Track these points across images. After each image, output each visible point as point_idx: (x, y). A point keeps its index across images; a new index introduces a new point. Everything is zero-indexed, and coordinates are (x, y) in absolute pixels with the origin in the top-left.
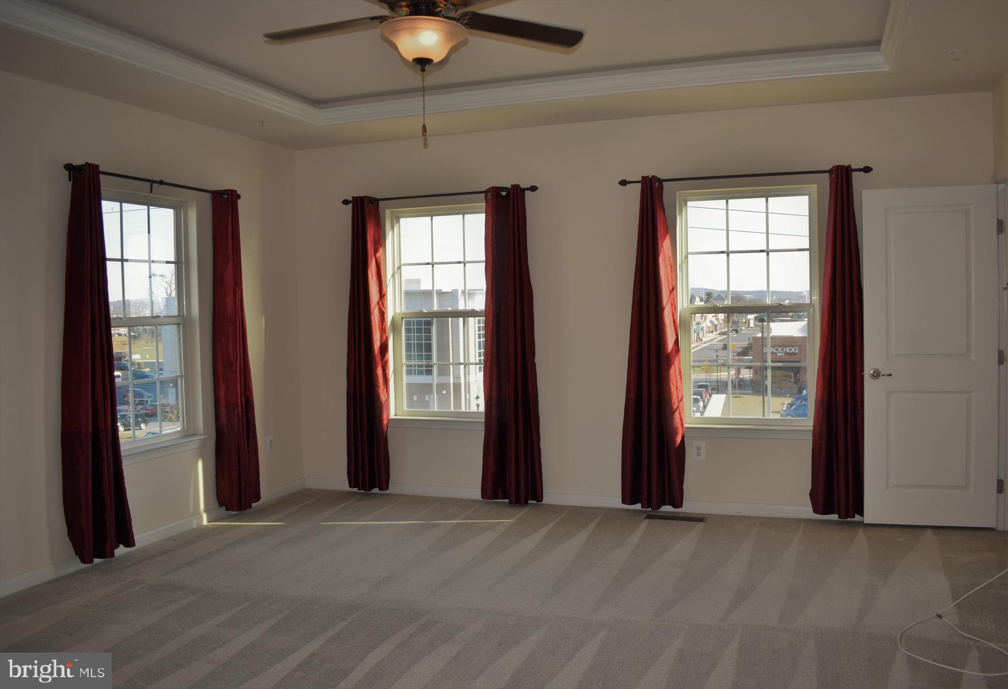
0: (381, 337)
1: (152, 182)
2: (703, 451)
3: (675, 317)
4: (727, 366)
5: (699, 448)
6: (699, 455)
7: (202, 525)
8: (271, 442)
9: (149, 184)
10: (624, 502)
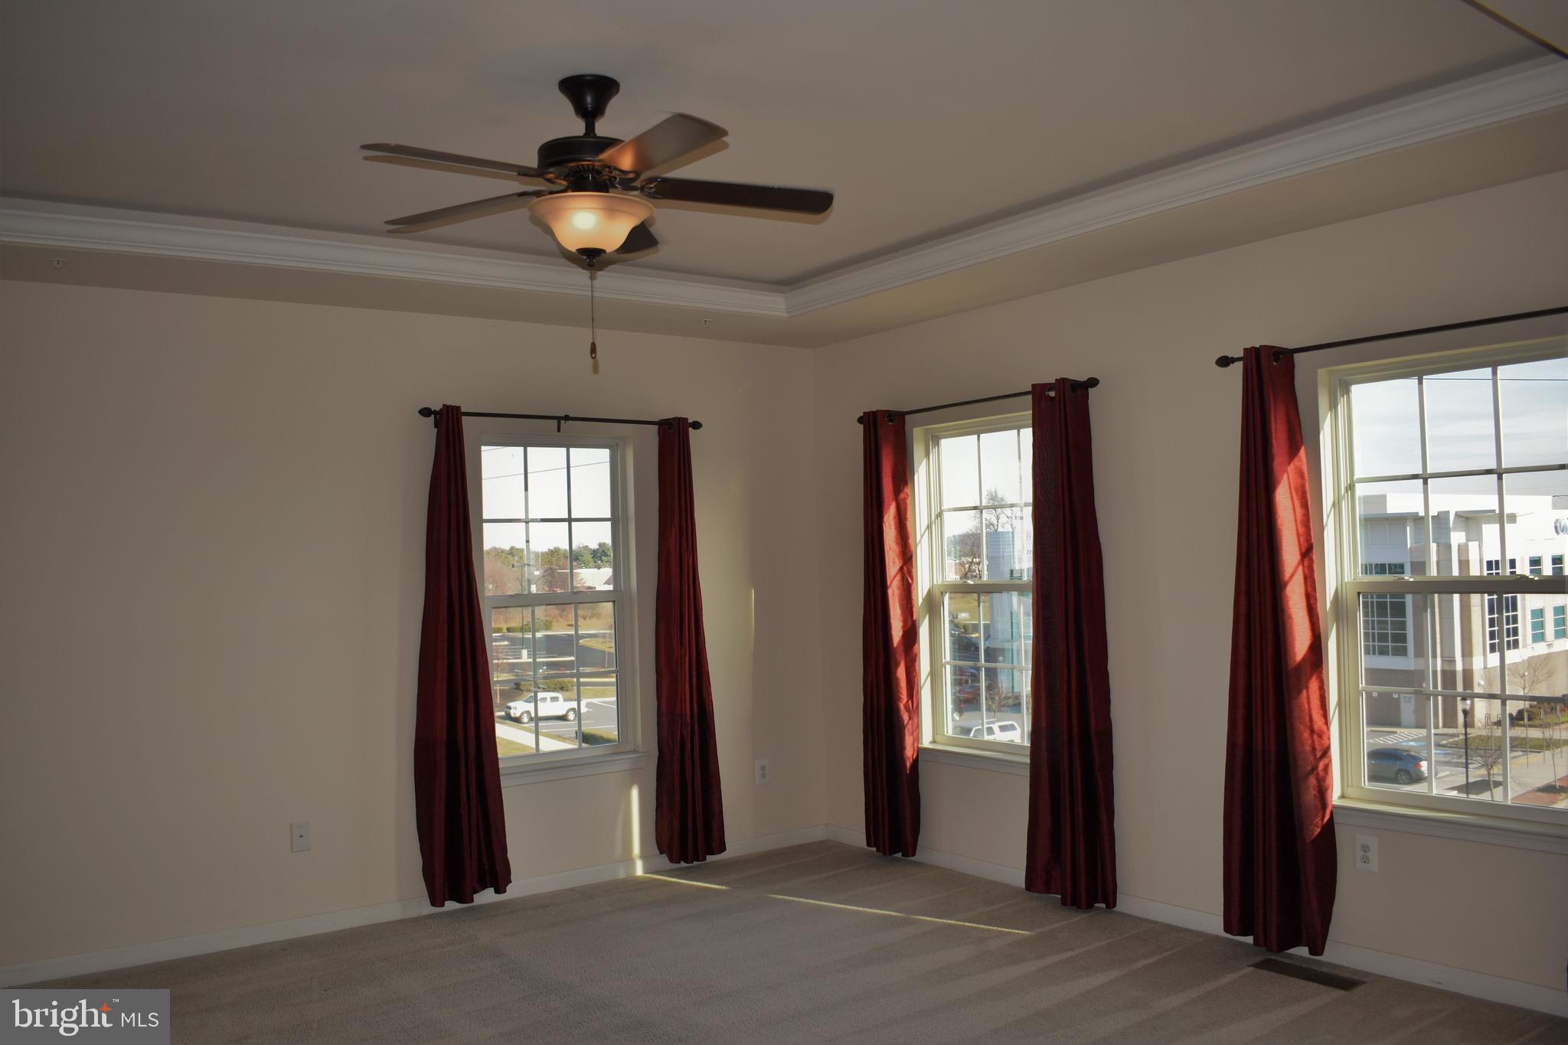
0: (905, 621)
1: (559, 419)
2: (1374, 855)
3: (1312, 601)
4: (1425, 694)
5: (1365, 848)
6: (1366, 860)
7: (635, 877)
8: (763, 768)
9: (555, 422)
10: (1227, 928)
